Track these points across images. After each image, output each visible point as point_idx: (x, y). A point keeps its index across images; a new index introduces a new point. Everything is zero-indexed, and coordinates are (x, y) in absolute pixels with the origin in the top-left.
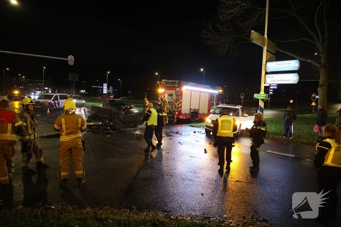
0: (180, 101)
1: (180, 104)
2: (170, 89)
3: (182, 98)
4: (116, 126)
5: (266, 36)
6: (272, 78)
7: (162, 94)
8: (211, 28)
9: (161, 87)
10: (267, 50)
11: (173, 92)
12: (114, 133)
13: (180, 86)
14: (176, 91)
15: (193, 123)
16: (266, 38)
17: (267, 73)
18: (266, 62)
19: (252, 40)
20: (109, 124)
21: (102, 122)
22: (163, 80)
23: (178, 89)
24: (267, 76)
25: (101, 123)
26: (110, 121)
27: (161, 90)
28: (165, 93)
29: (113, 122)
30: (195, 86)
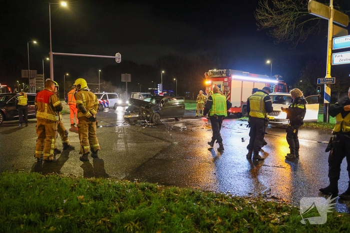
0: (229, 93)
1: (229, 97)
2: (218, 80)
3: (230, 90)
4: (153, 118)
5: (331, 6)
6: (341, 58)
7: (209, 86)
8: (267, 7)
9: (208, 78)
10: (333, 23)
11: (221, 83)
12: (151, 125)
13: (228, 76)
14: (224, 82)
15: (244, 117)
16: (332, 8)
17: (334, 51)
18: (333, 38)
19: (311, 12)
20: (146, 116)
21: (139, 114)
22: (210, 71)
23: (226, 80)
24: (335, 55)
25: (138, 116)
26: (148, 113)
27: (207, 82)
28: (212, 84)
29: (150, 114)
30: (248, 75)
